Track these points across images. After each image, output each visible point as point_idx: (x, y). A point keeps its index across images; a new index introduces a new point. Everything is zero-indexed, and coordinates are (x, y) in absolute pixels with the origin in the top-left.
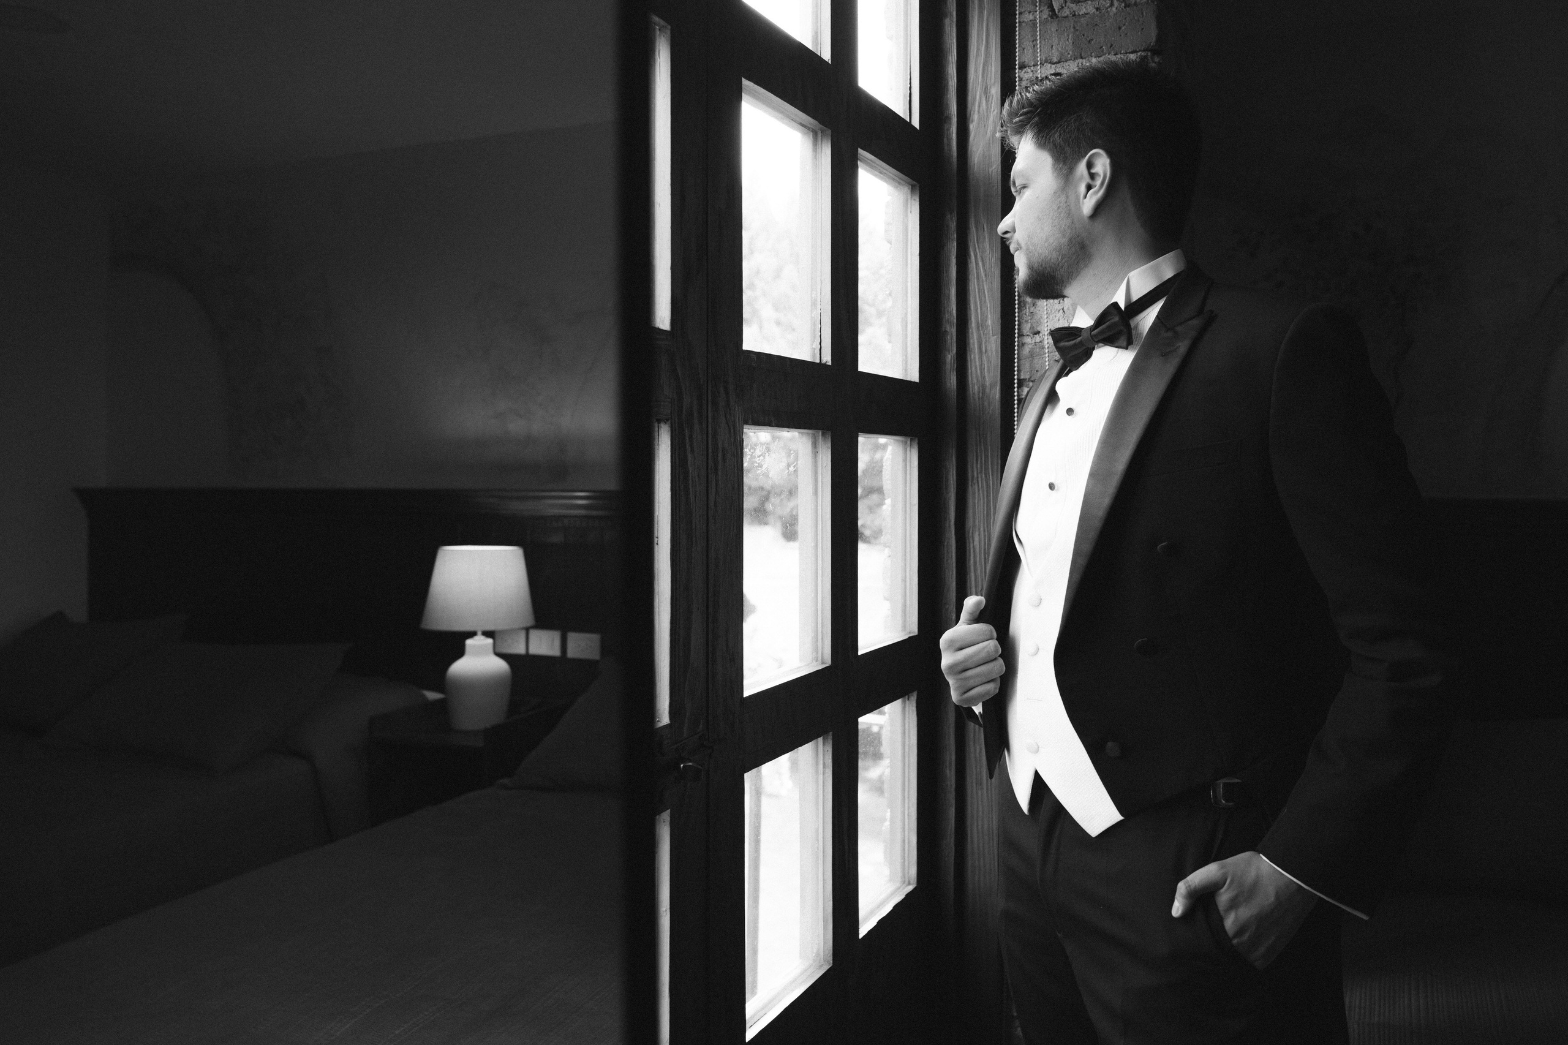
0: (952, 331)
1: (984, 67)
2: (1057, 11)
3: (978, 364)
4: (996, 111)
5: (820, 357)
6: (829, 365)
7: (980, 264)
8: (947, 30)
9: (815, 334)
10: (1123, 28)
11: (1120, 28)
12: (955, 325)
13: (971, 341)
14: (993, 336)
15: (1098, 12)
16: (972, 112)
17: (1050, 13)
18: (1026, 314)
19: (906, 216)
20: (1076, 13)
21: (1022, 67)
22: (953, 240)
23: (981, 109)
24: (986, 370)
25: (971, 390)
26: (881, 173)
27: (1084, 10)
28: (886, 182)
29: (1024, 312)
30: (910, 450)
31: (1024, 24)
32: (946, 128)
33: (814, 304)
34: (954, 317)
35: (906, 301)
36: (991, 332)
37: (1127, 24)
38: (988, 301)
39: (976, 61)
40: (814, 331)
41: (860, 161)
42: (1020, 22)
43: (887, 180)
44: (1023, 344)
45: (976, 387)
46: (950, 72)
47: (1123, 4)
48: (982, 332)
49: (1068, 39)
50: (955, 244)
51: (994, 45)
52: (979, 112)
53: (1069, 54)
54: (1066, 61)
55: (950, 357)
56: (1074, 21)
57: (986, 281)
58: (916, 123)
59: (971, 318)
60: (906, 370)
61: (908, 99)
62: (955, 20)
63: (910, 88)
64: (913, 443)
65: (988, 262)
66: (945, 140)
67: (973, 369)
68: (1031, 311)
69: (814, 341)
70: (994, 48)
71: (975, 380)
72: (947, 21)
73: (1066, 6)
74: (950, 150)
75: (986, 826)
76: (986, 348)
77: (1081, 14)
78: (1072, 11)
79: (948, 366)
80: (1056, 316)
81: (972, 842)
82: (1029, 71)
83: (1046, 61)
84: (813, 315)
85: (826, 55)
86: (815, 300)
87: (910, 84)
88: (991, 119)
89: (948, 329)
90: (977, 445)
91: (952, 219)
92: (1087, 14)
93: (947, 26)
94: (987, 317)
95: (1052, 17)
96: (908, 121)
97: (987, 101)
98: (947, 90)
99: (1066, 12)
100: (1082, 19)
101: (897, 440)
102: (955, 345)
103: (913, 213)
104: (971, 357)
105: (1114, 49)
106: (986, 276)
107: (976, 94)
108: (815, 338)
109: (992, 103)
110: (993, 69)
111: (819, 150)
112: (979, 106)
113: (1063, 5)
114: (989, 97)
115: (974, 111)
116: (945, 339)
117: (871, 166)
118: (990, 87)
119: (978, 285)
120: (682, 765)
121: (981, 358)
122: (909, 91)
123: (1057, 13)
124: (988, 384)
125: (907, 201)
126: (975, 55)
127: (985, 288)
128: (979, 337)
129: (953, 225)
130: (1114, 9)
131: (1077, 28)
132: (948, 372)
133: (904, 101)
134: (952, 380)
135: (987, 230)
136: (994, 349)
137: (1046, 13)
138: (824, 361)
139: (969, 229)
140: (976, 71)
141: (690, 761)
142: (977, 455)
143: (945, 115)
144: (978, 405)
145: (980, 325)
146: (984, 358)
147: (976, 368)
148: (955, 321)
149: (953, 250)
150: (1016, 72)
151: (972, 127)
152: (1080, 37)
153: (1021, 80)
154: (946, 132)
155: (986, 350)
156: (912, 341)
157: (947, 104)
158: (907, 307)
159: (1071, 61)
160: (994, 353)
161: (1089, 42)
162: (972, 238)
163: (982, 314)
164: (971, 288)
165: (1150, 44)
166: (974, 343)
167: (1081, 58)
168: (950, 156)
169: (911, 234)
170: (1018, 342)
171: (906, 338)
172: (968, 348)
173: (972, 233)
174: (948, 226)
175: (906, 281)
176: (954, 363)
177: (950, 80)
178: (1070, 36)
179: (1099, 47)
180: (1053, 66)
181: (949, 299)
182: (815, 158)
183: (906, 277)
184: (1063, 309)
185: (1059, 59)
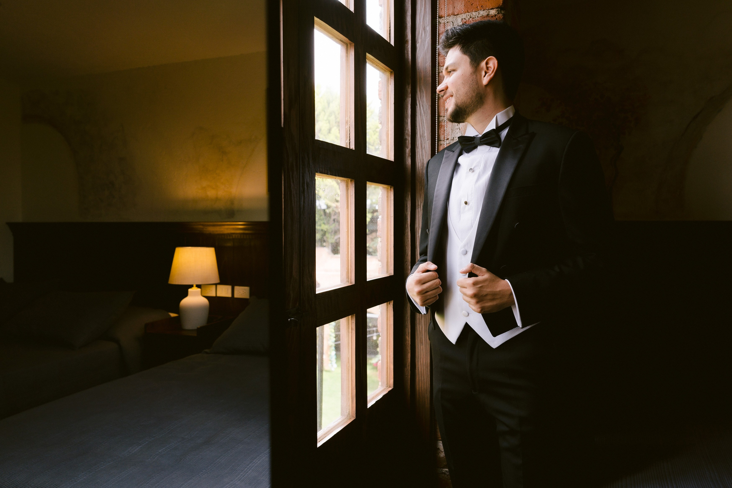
0: (409, 139)
1: (423, 18)
3: (420, 153)
4: (429, 38)
5: (350, 146)
6: (354, 150)
7: (422, 108)
9: (347, 136)
12: (410, 136)
13: (417, 143)
14: (427, 141)
16: (418, 39)
18: (442, 131)
19: (388, 86)
21: (440, 17)
22: (409, 97)
23: (422, 37)
24: (424, 156)
25: (417, 165)
26: (377, 66)
28: (379, 70)
30: (390, 192)
32: (406, 46)
33: (347, 122)
34: (410, 132)
35: (388, 125)
36: (426, 139)
38: (425, 125)
39: (420, 15)
40: (347, 134)
41: (367, 59)
45: (420, 164)
46: (408, 20)
48: (422, 139)
49: (462, 4)
50: (410, 99)
51: (428, 8)
52: (421, 38)
53: (462, 10)
54: (461, 14)
55: (408, 150)
57: (424, 116)
58: (392, 43)
59: (417, 132)
60: (388, 156)
61: (389, 32)
63: (390, 27)
64: (391, 188)
65: (425, 107)
66: (406, 51)
67: (418, 156)
68: (444, 130)
69: (347, 139)
70: (428, 9)
71: (419, 161)
74: (408, 56)
75: (424, 362)
76: (424, 146)
79: (407, 155)
80: (456, 132)
81: (418, 370)
83: (452, 14)
84: (346, 127)
87: (390, 25)
88: (427, 42)
89: (407, 138)
90: (420, 191)
91: (409, 87)
94: (424, 132)
96: (389, 42)
97: (425, 33)
98: (407, 28)
101: (384, 187)
102: (410, 145)
103: (391, 84)
105: (483, 9)
106: (424, 113)
107: (420, 29)
109: (427, 34)
110: (428, 18)
111: (349, 54)
112: (421, 35)
114: (426, 31)
115: (419, 38)
116: (406, 142)
117: (373, 62)
118: (426, 27)
119: (421, 118)
120: (289, 320)
121: (422, 151)
122: (389, 29)
125: (388, 79)
126: (419, 12)
127: (424, 119)
128: (421, 141)
129: (409, 90)
132: (407, 157)
133: (387, 33)
134: (409, 161)
135: (425, 91)
136: (428, 146)
138: (351, 148)
139: (417, 92)
140: (420, 19)
141: (293, 318)
142: (420, 194)
143: (406, 40)
144: (420, 173)
145: (422, 136)
146: (423, 150)
147: (420, 155)
148: (410, 134)
149: (409, 101)
150: (437, 19)
151: (418, 45)
152: (468, 3)
153: (441, 23)
154: (406, 48)
155: (424, 147)
156: (391, 143)
157: (407, 35)
158: (388, 127)
159: (463, 14)
160: (428, 148)
161: (472, 5)
162: (418, 96)
163: (423, 131)
164: (417, 119)
165: (500, 5)
166: (419, 144)
167: (468, 12)
168: (408, 59)
169: (390, 94)
170: (438, 143)
171: (388, 141)
172: (416, 146)
173: (418, 94)
174: (407, 91)
175: (388, 116)
176: (410, 153)
177: (408, 24)
178: (463, 2)
179: (476, 7)
180: (455, 16)
181: (407, 124)
182: (347, 56)
183: (388, 114)
184: (459, 128)
185: (458, 13)
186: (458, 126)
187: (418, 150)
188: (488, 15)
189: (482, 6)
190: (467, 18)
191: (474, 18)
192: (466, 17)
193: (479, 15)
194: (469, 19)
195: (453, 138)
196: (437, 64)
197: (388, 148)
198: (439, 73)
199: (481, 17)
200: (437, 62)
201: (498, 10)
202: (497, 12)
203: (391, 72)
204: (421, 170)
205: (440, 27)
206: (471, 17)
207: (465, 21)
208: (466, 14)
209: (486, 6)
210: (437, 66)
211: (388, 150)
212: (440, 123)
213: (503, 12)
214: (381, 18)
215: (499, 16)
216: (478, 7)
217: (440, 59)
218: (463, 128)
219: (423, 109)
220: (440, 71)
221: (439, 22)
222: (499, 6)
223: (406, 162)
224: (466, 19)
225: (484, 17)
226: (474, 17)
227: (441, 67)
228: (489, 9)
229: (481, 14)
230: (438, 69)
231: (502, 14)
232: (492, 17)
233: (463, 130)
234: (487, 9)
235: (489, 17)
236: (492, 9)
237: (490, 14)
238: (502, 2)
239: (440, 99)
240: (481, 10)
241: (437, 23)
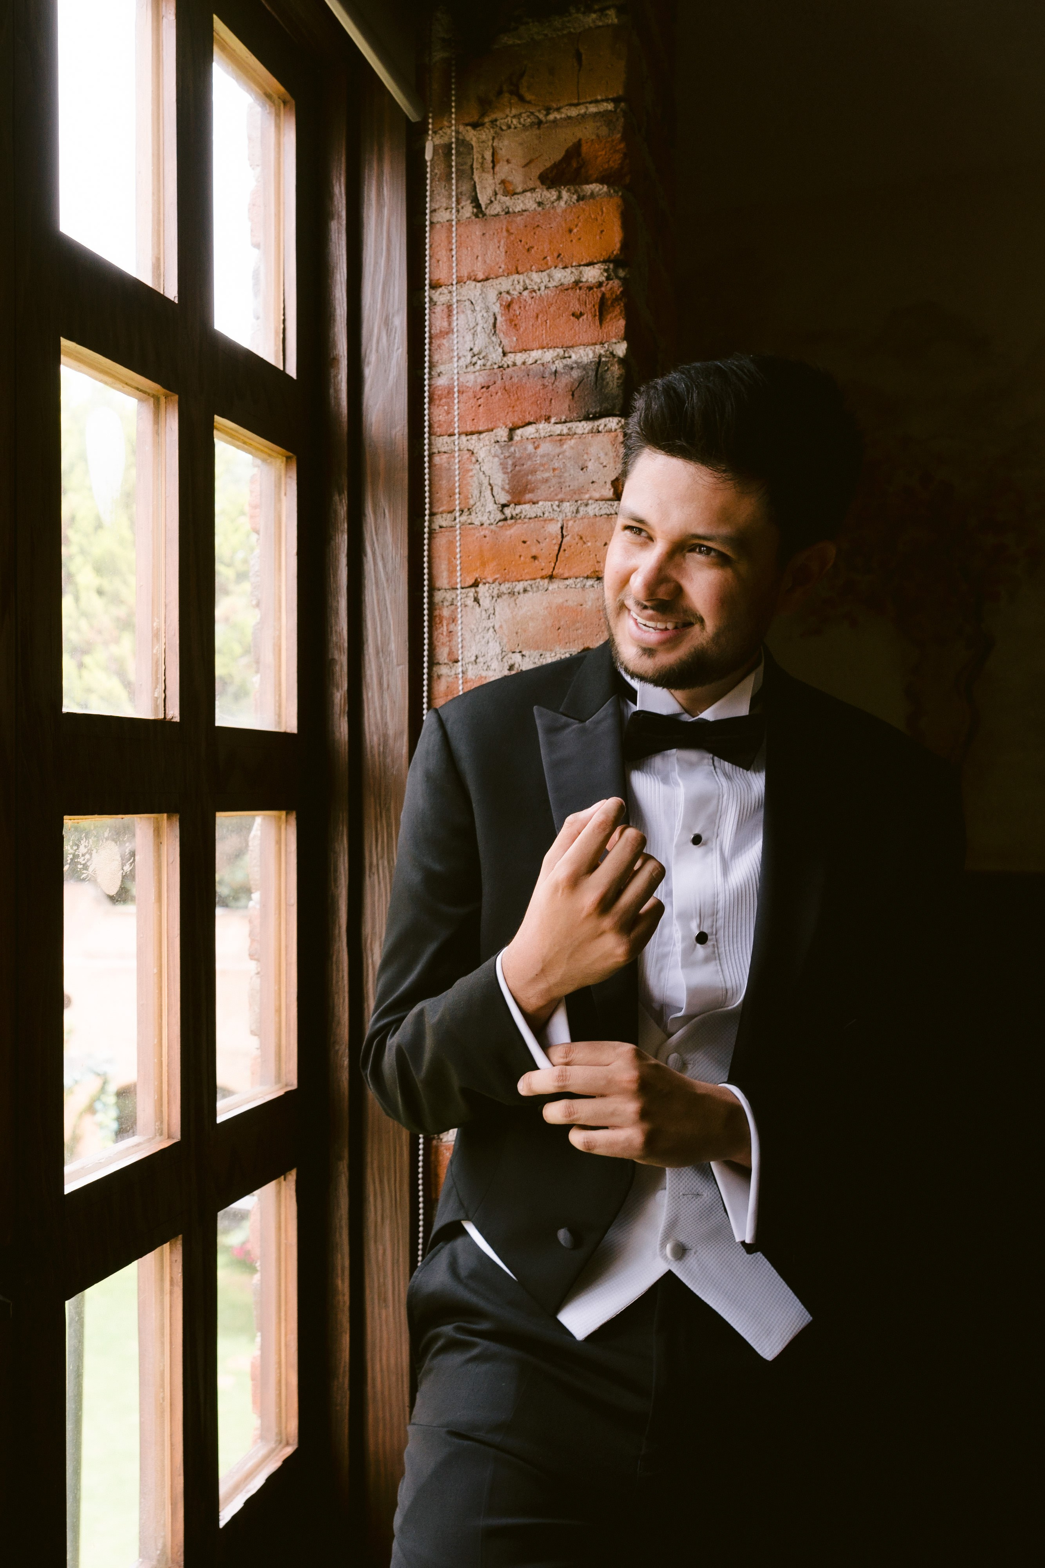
0: (342, 659)
1: (384, 288)
2: (483, 207)
3: (377, 704)
4: (400, 350)
5: (165, 710)
6: (176, 722)
7: (380, 564)
8: (333, 237)
9: (157, 679)
10: (575, 230)
11: (570, 231)
12: (346, 650)
13: (368, 673)
14: (398, 665)
15: (540, 209)
16: (368, 352)
17: (475, 210)
18: (442, 634)
19: (279, 500)
20: (511, 210)
21: (434, 286)
22: (342, 532)
23: (380, 348)
24: (388, 714)
25: (368, 741)
26: (244, 445)
27: (521, 205)
28: (250, 453)
29: (440, 631)
30: (286, 829)
31: (438, 226)
32: (332, 375)
33: (156, 635)
34: (344, 639)
35: (280, 619)
36: (395, 661)
37: (580, 224)
38: (390, 616)
39: (373, 279)
40: (157, 671)
41: (217, 429)
42: (432, 223)
43: (254, 451)
44: (439, 677)
45: (375, 738)
46: (337, 296)
47: (575, 197)
48: (382, 660)
49: (499, 247)
50: (346, 537)
51: (398, 258)
52: (377, 351)
53: (500, 267)
54: (497, 278)
55: (340, 696)
56: (508, 222)
57: (388, 588)
58: (292, 371)
59: (367, 640)
60: (279, 716)
61: (281, 336)
62: (344, 222)
63: (284, 321)
64: (289, 816)
65: (391, 562)
66: (332, 391)
67: (371, 712)
68: (450, 630)
69: (156, 687)
70: (397, 262)
71: (373, 728)
72: (334, 225)
73: (496, 199)
74: (338, 399)
75: (392, 1361)
76: (389, 681)
77: (516, 210)
78: (504, 207)
79: (337, 710)
80: (483, 638)
81: (374, 1386)
82: (446, 291)
83: (469, 278)
84: (155, 651)
85: (171, 292)
86: (158, 630)
87: (284, 315)
88: (394, 362)
89: (336, 657)
90: (376, 820)
91: (341, 501)
92: (525, 211)
93: (333, 231)
94: (389, 638)
95: (477, 216)
96: (281, 368)
97: (388, 335)
98: (334, 320)
99: (496, 208)
100: (519, 218)
101: (269, 816)
102: (346, 679)
103: (287, 495)
104: (367, 695)
105: (562, 260)
106: (387, 580)
107: (373, 323)
108: (157, 683)
109: (395, 338)
110: (396, 290)
111: (162, 423)
112: (378, 342)
113: (493, 199)
114: (391, 330)
115: (371, 351)
116: (333, 670)
117: (233, 438)
118: (393, 316)
119: (377, 594)
121: (381, 696)
122: (282, 326)
123: (483, 209)
124: (391, 732)
125: (280, 478)
126: (372, 273)
127: (387, 598)
128: (379, 667)
129: (342, 510)
130: (562, 203)
131: (512, 231)
132: (336, 716)
133: (275, 339)
134: (342, 728)
135: (389, 512)
136: (399, 683)
137: (468, 210)
138: (169, 717)
139: (364, 515)
140: (373, 293)
142: (376, 831)
143: (332, 356)
144: (377, 764)
145: (380, 650)
146: (386, 696)
147: (375, 710)
148: (346, 645)
149: (342, 545)
150: (427, 294)
151: (369, 372)
152: (516, 245)
153: (435, 304)
154: (333, 380)
155: (388, 685)
156: (287, 675)
157: (334, 341)
158: (281, 627)
159: (504, 278)
160: (399, 690)
161: (528, 250)
162: (368, 529)
163: (384, 635)
164: (367, 599)
165: (613, 253)
166: (371, 676)
167: (518, 273)
168: (339, 414)
169: (286, 526)
170: (429, 674)
171: (280, 671)
172: (364, 682)
173: (368, 521)
174: (335, 512)
175: (280, 592)
176: (344, 705)
177: (337, 307)
178: (502, 242)
179: (542, 257)
180: (479, 285)
181: (337, 613)
182: (157, 433)
183: (280, 587)
184: (493, 627)
185: (486, 274)
186: (491, 620)
187: (370, 694)
188: (577, 283)
189: (559, 255)
190: (515, 289)
191: (534, 291)
192: (513, 287)
193: (549, 281)
194: (520, 293)
195: (473, 658)
196: (426, 430)
197: (280, 690)
198: (431, 455)
199: (556, 287)
200: (426, 424)
201: (609, 268)
202: (606, 274)
203: (288, 458)
204: (379, 756)
205: (433, 315)
206: (526, 289)
207: (509, 298)
208: (511, 278)
209: (573, 255)
210: (426, 435)
211: (280, 695)
212: (436, 610)
213: (622, 273)
214: (256, 294)
215: (609, 286)
216: (548, 258)
217: (435, 413)
218: (505, 627)
219: (385, 567)
220: (436, 451)
221: (431, 299)
222: (610, 257)
223: (333, 733)
224: (511, 292)
225: (567, 290)
226: (536, 288)
227: (439, 436)
228: (580, 266)
229: (557, 280)
230: (430, 444)
231: (619, 278)
232: (590, 288)
233: (506, 632)
234: (574, 264)
235: (580, 289)
236: (588, 265)
237: (584, 280)
238: (618, 246)
239: (435, 535)
240: (556, 267)
241: (427, 306)
